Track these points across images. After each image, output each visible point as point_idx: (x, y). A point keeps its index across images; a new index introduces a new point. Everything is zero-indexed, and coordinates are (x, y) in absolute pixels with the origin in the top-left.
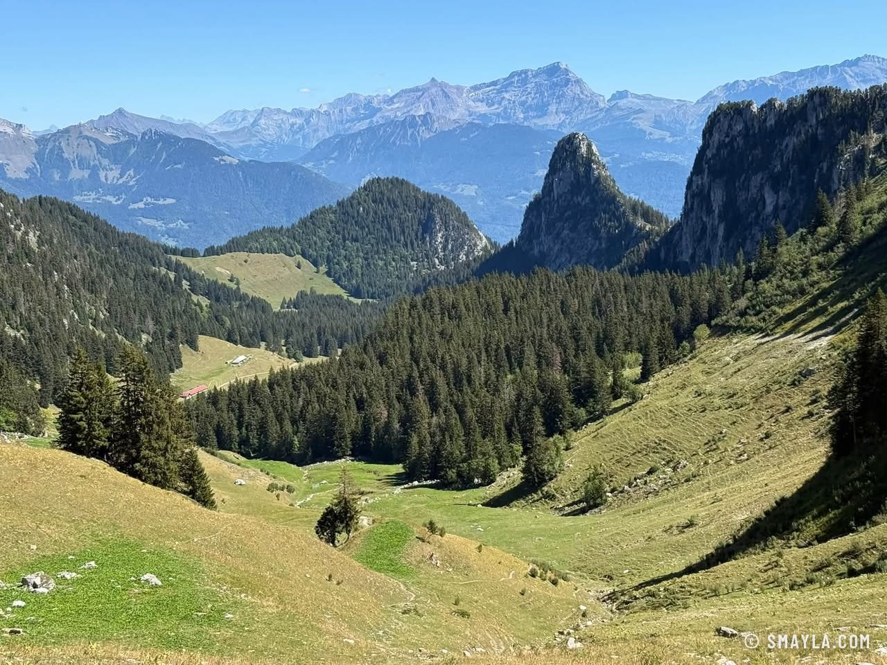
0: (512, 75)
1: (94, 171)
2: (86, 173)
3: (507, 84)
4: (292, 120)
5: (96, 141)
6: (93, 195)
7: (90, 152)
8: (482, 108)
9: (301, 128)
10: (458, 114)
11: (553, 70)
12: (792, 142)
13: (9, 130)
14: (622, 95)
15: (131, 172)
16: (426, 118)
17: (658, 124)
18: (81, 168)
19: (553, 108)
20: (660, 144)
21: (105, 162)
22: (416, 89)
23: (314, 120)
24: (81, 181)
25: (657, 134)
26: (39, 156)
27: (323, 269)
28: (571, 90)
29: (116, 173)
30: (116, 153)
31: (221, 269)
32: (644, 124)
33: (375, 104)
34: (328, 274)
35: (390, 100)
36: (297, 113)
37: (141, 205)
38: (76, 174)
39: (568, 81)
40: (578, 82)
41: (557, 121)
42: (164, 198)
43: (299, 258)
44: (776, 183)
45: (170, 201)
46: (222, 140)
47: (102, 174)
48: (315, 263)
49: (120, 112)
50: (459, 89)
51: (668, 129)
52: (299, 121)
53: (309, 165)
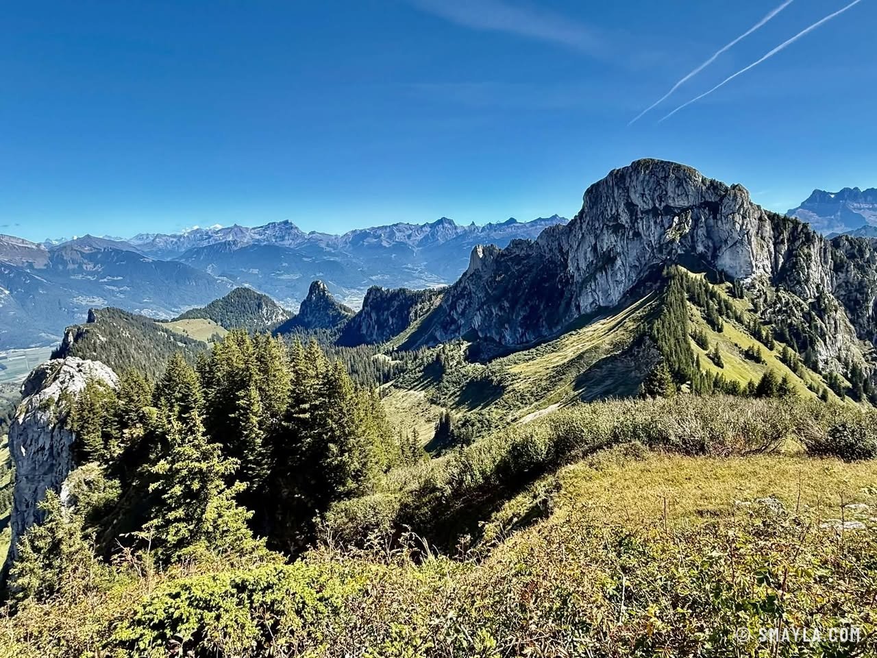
0: (269, 224)
1: (80, 266)
2: (76, 266)
3: (267, 227)
4: (171, 239)
5: (81, 252)
6: (81, 276)
7: (78, 257)
8: (257, 237)
9: (176, 243)
10: (246, 240)
11: (286, 223)
12: (396, 303)
13: (34, 247)
14: (313, 233)
15: (99, 265)
16: (235, 242)
17: (328, 245)
18: (73, 264)
19: (287, 238)
20: (329, 253)
21: (86, 261)
22: (228, 228)
23: (182, 240)
24: (74, 269)
25: (328, 249)
26: (51, 259)
27: (220, 323)
28: (293, 231)
29: (92, 266)
30: (91, 257)
31: (179, 328)
32: (323, 245)
33: (210, 233)
34: (222, 325)
35: (217, 233)
36: (174, 236)
37: (105, 280)
38: (71, 266)
39: (292, 228)
40: (296, 228)
41: (289, 243)
42: (117, 277)
43: (209, 320)
44: (393, 315)
45: (120, 278)
46: (139, 248)
47: (84, 267)
48: (216, 322)
49: (88, 236)
50: (247, 229)
51: (331, 247)
52: (175, 240)
53: (183, 261)
